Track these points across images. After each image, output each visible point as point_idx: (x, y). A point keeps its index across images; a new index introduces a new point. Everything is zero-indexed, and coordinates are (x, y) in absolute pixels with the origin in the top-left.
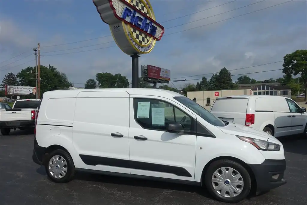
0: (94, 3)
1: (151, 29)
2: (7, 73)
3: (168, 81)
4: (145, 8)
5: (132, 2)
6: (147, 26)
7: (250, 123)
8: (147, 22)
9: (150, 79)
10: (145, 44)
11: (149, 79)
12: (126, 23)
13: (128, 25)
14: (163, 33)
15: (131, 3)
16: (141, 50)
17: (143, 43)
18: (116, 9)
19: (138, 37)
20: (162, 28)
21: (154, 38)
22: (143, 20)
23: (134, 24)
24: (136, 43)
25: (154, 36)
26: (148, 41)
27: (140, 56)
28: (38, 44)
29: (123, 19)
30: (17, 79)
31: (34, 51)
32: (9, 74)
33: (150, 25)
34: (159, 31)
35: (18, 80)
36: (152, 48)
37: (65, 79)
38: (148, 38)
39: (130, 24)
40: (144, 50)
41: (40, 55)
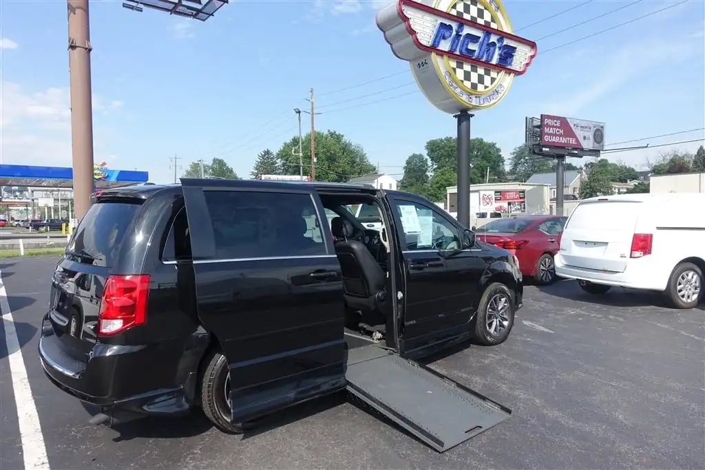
0: (378, 26)
1: (500, 55)
2: (261, 151)
3: (599, 151)
4: (486, 12)
5: (454, 7)
6: (492, 49)
7: (642, 253)
8: (491, 41)
9: (548, 149)
10: (486, 87)
11: (544, 149)
12: (441, 53)
13: (445, 57)
14: (532, 57)
15: (453, 10)
16: (474, 102)
17: (480, 88)
18: (417, 31)
19: (467, 76)
20: (533, 45)
21: (509, 71)
22: (481, 40)
23: (458, 53)
24: (464, 90)
25: (509, 67)
26: (493, 80)
27: (474, 115)
28: (310, 90)
29: (434, 48)
30: (277, 161)
31: (297, 112)
32: (265, 152)
33: (498, 45)
34: (521, 55)
35: (279, 162)
36: (502, 94)
37: (363, 157)
38: (493, 74)
39: (450, 54)
40: (482, 102)
41: (315, 112)
